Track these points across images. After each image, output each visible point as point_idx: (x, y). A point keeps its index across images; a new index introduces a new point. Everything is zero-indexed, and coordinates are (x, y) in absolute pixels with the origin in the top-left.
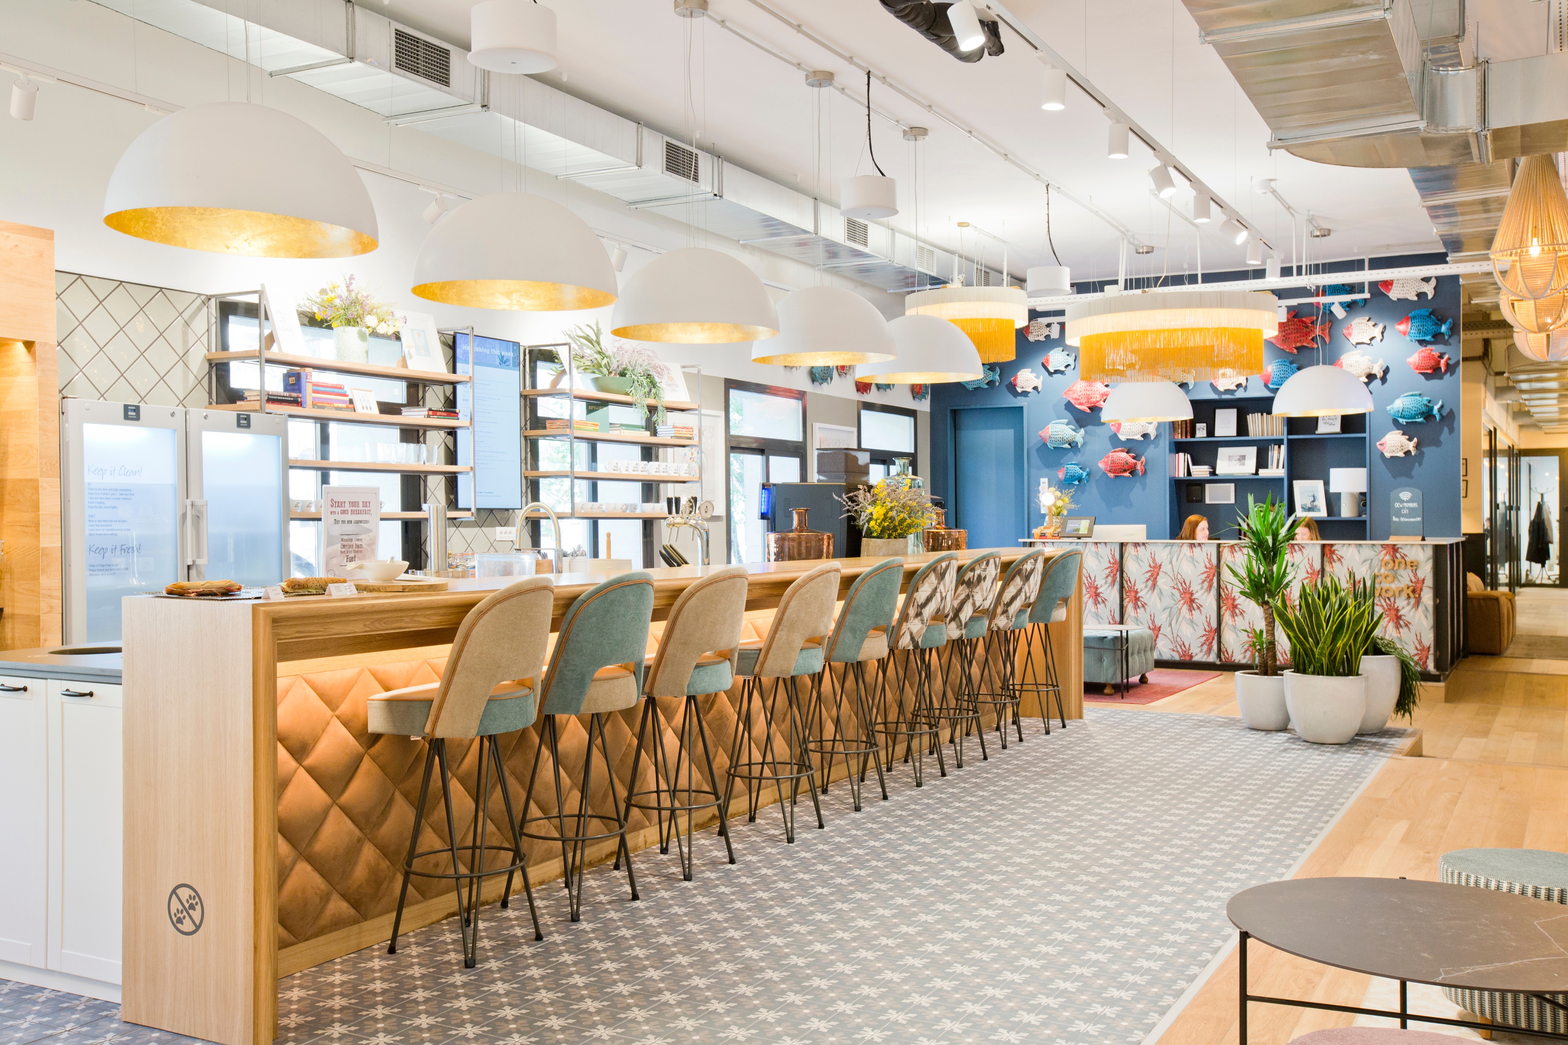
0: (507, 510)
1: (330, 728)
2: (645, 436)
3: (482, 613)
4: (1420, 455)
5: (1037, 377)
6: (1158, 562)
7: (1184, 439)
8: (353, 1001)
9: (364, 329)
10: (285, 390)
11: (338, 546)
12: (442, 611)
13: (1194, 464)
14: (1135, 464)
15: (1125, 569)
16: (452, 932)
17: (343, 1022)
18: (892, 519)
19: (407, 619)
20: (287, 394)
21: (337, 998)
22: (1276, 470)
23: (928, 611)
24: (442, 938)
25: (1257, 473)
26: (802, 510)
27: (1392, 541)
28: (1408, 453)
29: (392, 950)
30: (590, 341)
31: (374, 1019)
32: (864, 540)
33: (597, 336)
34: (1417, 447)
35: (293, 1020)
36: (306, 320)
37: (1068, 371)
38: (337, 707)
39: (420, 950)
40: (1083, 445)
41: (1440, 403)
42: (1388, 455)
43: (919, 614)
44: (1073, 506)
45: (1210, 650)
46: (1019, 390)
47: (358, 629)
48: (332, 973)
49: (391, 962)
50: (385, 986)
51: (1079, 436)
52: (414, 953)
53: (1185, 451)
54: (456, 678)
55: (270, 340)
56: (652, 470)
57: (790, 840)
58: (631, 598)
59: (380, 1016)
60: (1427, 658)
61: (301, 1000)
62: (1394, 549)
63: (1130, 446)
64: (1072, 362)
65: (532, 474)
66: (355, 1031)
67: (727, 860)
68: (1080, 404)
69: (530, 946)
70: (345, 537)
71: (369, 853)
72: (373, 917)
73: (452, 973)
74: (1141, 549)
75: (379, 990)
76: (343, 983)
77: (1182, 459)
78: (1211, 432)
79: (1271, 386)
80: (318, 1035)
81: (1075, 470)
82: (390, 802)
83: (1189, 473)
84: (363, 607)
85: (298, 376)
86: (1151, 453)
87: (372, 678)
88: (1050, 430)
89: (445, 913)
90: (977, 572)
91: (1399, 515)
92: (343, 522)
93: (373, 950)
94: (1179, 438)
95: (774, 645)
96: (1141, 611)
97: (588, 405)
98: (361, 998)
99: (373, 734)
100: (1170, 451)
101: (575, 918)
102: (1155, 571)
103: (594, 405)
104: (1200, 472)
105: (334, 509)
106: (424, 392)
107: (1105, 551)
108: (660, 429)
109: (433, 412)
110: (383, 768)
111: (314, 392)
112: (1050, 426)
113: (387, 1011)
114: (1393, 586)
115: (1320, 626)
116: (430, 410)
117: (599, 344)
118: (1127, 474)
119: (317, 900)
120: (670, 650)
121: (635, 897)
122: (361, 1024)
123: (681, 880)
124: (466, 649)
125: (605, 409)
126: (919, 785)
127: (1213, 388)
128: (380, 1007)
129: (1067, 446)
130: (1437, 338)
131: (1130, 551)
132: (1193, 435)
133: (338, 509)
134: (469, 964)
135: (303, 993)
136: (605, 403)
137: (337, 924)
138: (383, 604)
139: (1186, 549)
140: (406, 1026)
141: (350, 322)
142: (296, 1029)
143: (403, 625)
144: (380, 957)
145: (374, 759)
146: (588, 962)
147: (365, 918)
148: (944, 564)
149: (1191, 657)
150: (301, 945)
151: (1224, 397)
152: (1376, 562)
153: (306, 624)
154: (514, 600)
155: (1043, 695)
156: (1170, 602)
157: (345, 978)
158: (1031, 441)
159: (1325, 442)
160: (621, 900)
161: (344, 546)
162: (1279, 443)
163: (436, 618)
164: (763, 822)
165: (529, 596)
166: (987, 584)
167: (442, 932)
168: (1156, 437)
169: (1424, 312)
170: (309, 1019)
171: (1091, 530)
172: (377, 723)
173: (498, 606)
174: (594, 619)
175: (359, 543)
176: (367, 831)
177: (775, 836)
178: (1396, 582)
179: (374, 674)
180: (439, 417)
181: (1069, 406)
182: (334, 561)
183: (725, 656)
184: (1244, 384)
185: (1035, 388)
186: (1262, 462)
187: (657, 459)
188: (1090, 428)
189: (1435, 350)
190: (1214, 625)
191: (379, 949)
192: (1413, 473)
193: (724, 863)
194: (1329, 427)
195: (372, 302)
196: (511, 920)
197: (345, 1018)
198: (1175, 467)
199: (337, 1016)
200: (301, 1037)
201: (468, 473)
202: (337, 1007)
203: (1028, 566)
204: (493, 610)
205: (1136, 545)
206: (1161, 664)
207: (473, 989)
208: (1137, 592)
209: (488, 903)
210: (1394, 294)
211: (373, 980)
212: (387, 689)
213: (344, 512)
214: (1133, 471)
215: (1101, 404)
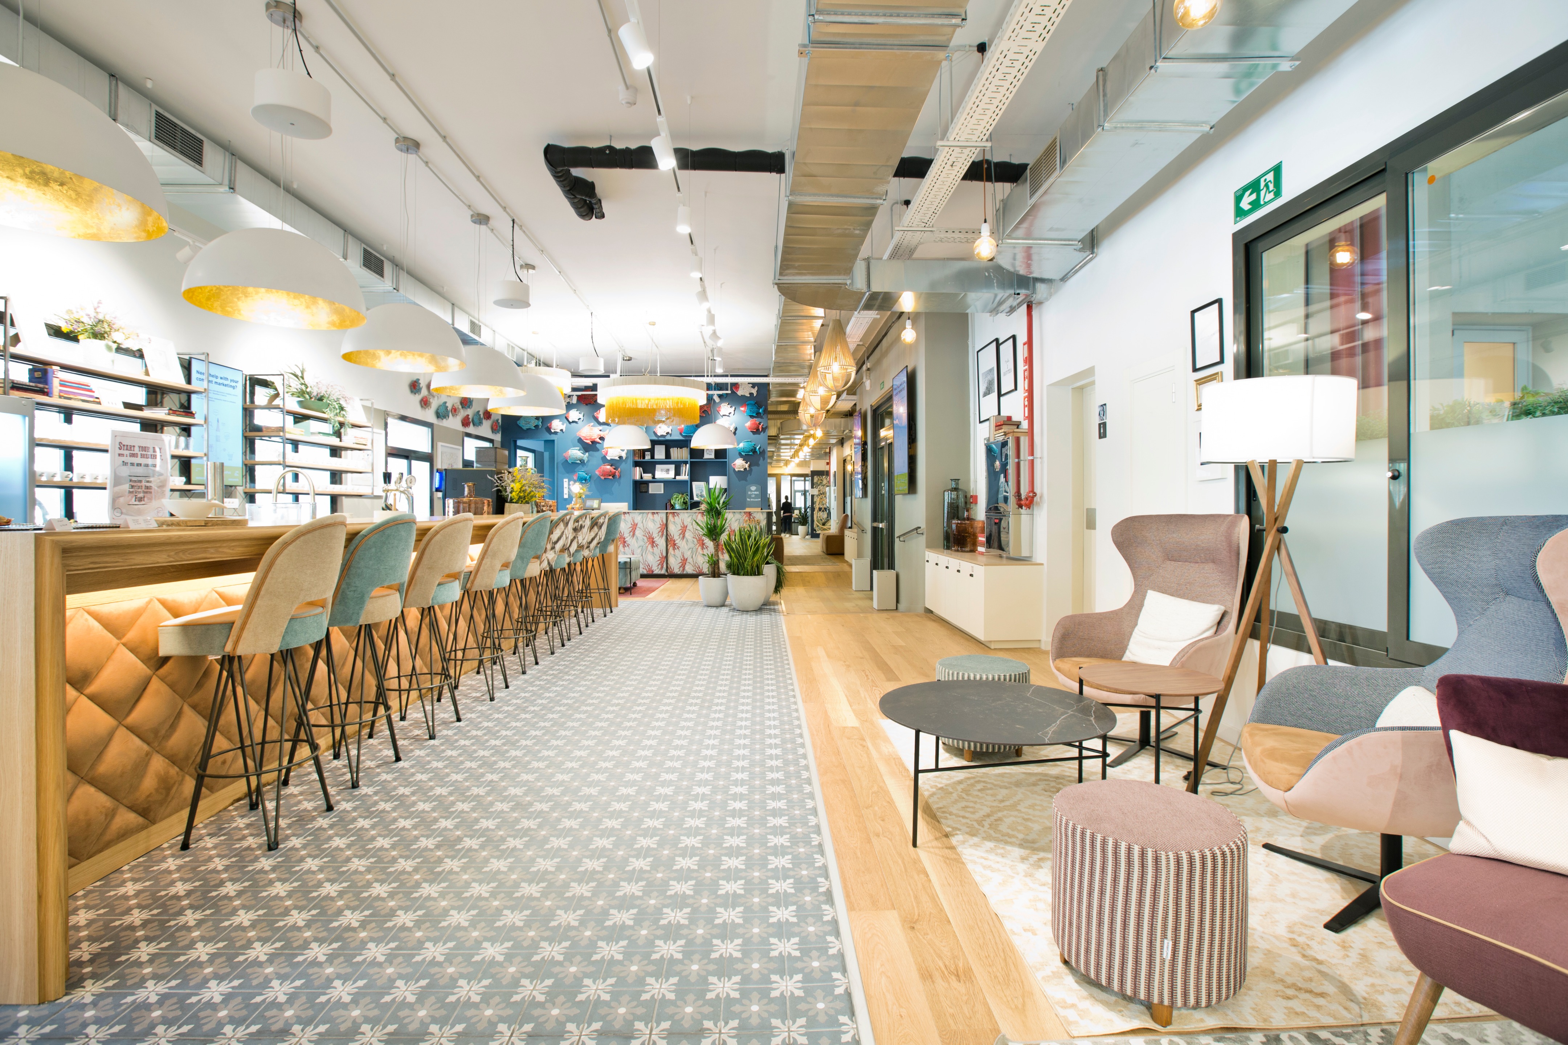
0: (231, 486)
1: (117, 656)
2: (335, 441)
3: (286, 544)
4: (751, 470)
5: (563, 424)
6: (635, 522)
7: (640, 460)
8: (155, 912)
9: (111, 344)
10: (30, 381)
11: (126, 487)
12: (245, 543)
13: (644, 473)
14: (615, 472)
16: (243, 817)
17: (149, 939)
18: (524, 491)
19: (212, 550)
20: (31, 384)
21: (136, 912)
22: (684, 477)
23: (558, 546)
24: (234, 825)
25: (675, 478)
26: (470, 484)
27: (748, 510)
28: (745, 469)
29: (185, 846)
30: (296, 376)
31: (186, 928)
32: (507, 505)
33: (302, 373)
34: (749, 466)
35: (85, 951)
36: (52, 332)
37: (580, 422)
38: (124, 635)
39: (215, 840)
41: (759, 446)
42: (736, 470)
43: (553, 548)
44: (588, 493)
45: (662, 567)
46: (553, 431)
47: (161, 559)
48: (123, 883)
49: (187, 859)
50: (188, 886)
51: (585, 456)
52: (209, 845)
53: (639, 466)
54: (259, 602)
55: (16, 339)
56: (336, 464)
57: (492, 699)
58: (403, 533)
59: (192, 923)
61: (90, 923)
62: (750, 514)
63: (612, 463)
64: (581, 417)
65: (249, 462)
66: (167, 948)
67: (455, 719)
68: (587, 440)
69: (325, 818)
70: (134, 479)
71: (158, 764)
72: (162, 819)
73: (256, 859)
74: (627, 515)
75: (182, 893)
76: (138, 894)
77: (638, 470)
78: (653, 457)
79: (684, 434)
80: (122, 963)
81: (586, 474)
82: (179, 715)
83: (641, 478)
84: (170, 537)
85: (45, 373)
86: (623, 466)
87: (161, 607)
88: (569, 453)
89: (231, 800)
90: (580, 523)
91: (750, 498)
92: (132, 464)
93: (163, 850)
94: (637, 459)
95: (481, 568)
97: (295, 418)
98: (164, 906)
99: (161, 657)
100: (633, 467)
101: (355, 785)
102: (634, 527)
103: (299, 418)
104: (647, 477)
105: (122, 452)
106: (162, 398)
108: (343, 437)
109: (173, 412)
110: (171, 686)
111: (61, 385)
112: (569, 451)
113: (198, 915)
115: (747, 550)
116: (170, 409)
117: (303, 378)
118: (611, 478)
119: (103, 817)
120: (419, 573)
121: (398, 759)
122: (172, 937)
123: (426, 740)
124: (270, 575)
125: (307, 421)
126: (553, 653)
127: (655, 434)
128: (189, 912)
129: (578, 462)
130: (758, 415)
132: (644, 458)
133: (128, 452)
134: (272, 846)
135: (91, 915)
136: (306, 417)
137: (124, 834)
138: (191, 536)
139: (650, 515)
140: (226, 928)
141: (98, 335)
142: (91, 961)
143: (209, 556)
144: (173, 856)
145: (162, 679)
146: (384, 824)
147: (153, 822)
148: (568, 517)
149: (655, 572)
150: (83, 864)
151: (660, 438)
153: (103, 555)
154: (317, 532)
155: (602, 595)
156: (642, 543)
157: (138, 886)
158: (558, 459)
159: (708, 462)
160: (386, 763)
161: (132, 487)
162: (686, 463)
163: (240, 550)
164: (464, 688)
165: (329, 529)
166: (585, 530)
167: (232, 819)
169: (753, 402)
170: (106, 944)
171: (599, 505)
172: (170, 646)
173: (302, 538)
174: (373, 550)
175: (148, 484)
176: (156, 744)
177: (479, 697)
179: (163, 603)
180: (178, 415)
181: (580, 441)
182: (122, 500)
183: (455, 576)
184: (670, 433)
185: (562, 430)
186: (678, 473)
187: (340, 457)
189: (757, 420)
190: (664, 554)
191: (170, 847)
192: (748, 479)
193: (452, 722)
194: (709, 456)
195: (118, 324)
196: (295, 796)
197: (152, 934)
198: (635, 475)
199: (140, 933)
200: (100, 971)
201: (202, 457)
202: (138, 922)
203: (601, 521)
204: (298, 542)
205: (625, 513)
206: (643, 576)
207: (286, 870)
208: (625, 539)
209: (269, 784)
210: (740, 393)
211: (172, 883)
212: (176, 615)
213: (133, 455)
214: (614, 476)
215: (598, 440)
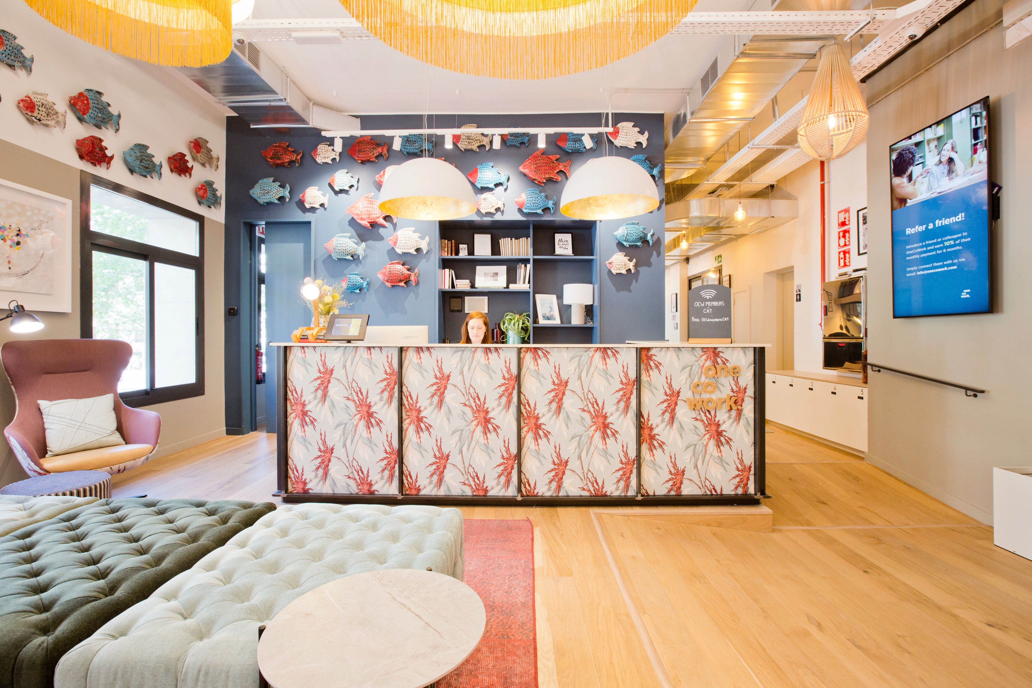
4: (637, 272)
5: (324, 195)
6: (446, 371)
7: (450, 257)
13: (457, 279)
14: (410, 275)
15: (405, 381)
22: (523, 284)
25: (508, 287)
28: (629, 270)
34: (636, 266)
40: (364, 258)
41: (652, 231)
42: (614, 272)
45: (508, 482)
46: (308, 206)
51: (361, 249)
53: (450, 267)
60: (748, 479)
64: (355, 183)
68: (362, 219)
74: (425, 355)
77: (448, 274)
78: (471, 251)
79: (525, 211)
81: (357, 279)
83: (453, 286)
86: (422, 266)
88: (335, 242)
94: (446, 256)
96: (424, 435)
100: (439, 268)
102: (442, 383)
104: (463, 285)
107: (379, 358)
112: (334, 239)
114: (714, 397)
118: (402, 284)
129: (349, 257)
131: (411, 357)
132: (457, 253)
149: (486, 491)
151: (485, 219)
152: (696, 369)
156: (460, 423)
158: (318, 253)
159: (561, 261)
162: (525, 261)
168: (427, 252)
169: (642, 157)
171: (363, 332)
178: (717, 392)
181: (353, 222)
184: (502, 209)
185: (322, 205)
186: (511, 278)
188: (370, 242)
190: (514, 450)
192: (631, 288)
194: (564, 249)
198: (442, 281)
205: (419, 349)
208: (419, 411)
210: (620, 141)
214: (407, 282)
215: (382, 221)
